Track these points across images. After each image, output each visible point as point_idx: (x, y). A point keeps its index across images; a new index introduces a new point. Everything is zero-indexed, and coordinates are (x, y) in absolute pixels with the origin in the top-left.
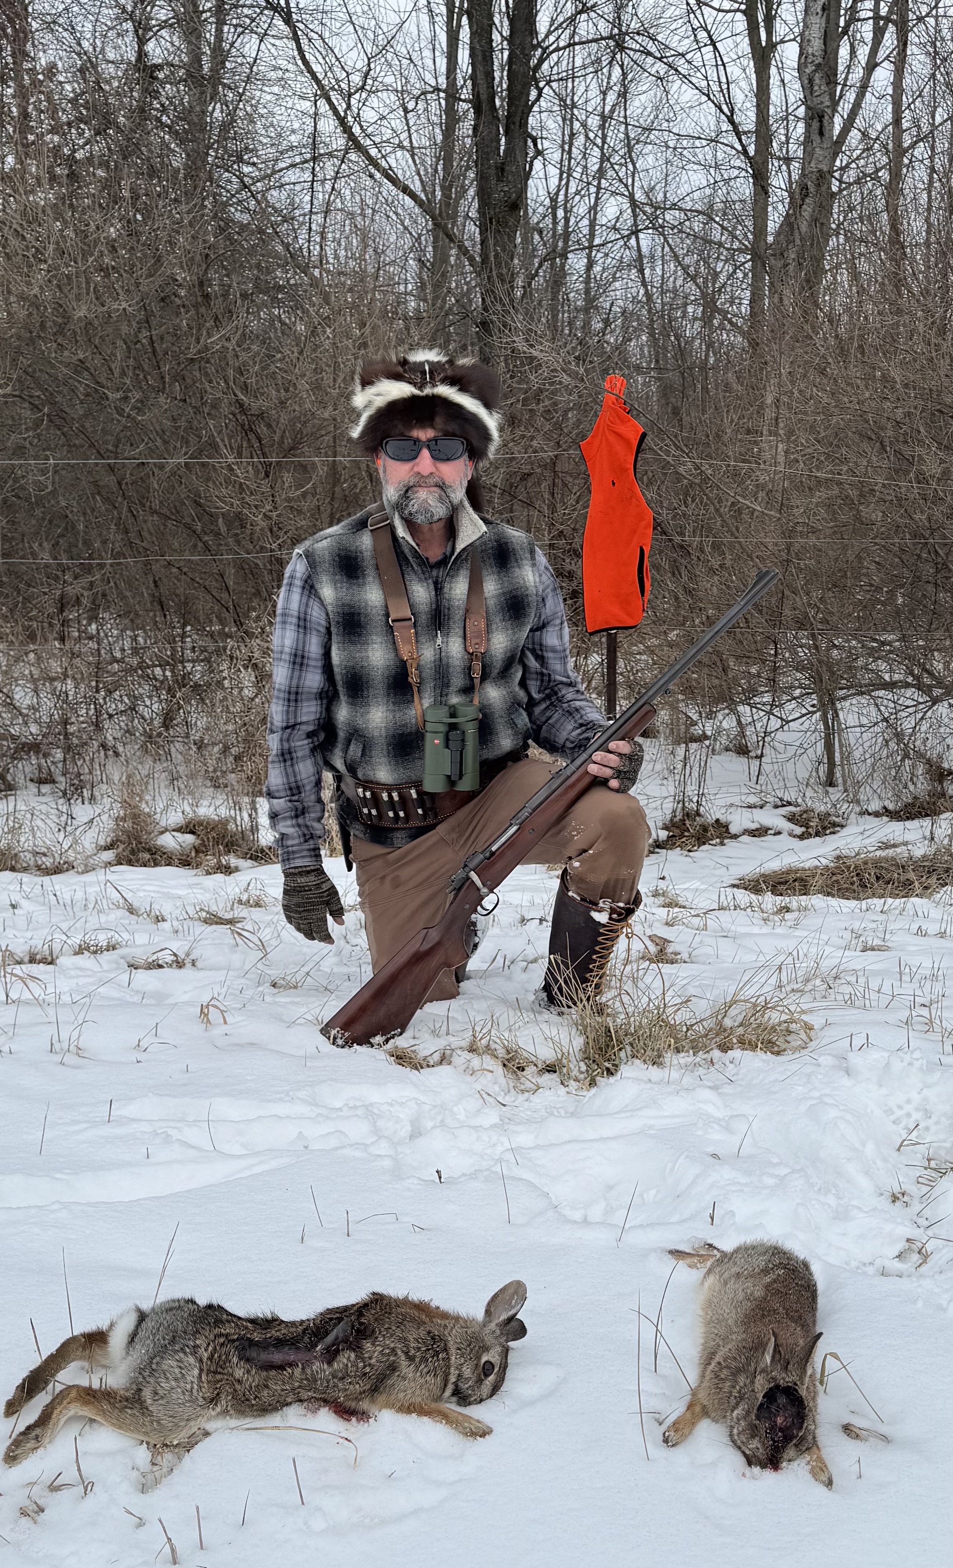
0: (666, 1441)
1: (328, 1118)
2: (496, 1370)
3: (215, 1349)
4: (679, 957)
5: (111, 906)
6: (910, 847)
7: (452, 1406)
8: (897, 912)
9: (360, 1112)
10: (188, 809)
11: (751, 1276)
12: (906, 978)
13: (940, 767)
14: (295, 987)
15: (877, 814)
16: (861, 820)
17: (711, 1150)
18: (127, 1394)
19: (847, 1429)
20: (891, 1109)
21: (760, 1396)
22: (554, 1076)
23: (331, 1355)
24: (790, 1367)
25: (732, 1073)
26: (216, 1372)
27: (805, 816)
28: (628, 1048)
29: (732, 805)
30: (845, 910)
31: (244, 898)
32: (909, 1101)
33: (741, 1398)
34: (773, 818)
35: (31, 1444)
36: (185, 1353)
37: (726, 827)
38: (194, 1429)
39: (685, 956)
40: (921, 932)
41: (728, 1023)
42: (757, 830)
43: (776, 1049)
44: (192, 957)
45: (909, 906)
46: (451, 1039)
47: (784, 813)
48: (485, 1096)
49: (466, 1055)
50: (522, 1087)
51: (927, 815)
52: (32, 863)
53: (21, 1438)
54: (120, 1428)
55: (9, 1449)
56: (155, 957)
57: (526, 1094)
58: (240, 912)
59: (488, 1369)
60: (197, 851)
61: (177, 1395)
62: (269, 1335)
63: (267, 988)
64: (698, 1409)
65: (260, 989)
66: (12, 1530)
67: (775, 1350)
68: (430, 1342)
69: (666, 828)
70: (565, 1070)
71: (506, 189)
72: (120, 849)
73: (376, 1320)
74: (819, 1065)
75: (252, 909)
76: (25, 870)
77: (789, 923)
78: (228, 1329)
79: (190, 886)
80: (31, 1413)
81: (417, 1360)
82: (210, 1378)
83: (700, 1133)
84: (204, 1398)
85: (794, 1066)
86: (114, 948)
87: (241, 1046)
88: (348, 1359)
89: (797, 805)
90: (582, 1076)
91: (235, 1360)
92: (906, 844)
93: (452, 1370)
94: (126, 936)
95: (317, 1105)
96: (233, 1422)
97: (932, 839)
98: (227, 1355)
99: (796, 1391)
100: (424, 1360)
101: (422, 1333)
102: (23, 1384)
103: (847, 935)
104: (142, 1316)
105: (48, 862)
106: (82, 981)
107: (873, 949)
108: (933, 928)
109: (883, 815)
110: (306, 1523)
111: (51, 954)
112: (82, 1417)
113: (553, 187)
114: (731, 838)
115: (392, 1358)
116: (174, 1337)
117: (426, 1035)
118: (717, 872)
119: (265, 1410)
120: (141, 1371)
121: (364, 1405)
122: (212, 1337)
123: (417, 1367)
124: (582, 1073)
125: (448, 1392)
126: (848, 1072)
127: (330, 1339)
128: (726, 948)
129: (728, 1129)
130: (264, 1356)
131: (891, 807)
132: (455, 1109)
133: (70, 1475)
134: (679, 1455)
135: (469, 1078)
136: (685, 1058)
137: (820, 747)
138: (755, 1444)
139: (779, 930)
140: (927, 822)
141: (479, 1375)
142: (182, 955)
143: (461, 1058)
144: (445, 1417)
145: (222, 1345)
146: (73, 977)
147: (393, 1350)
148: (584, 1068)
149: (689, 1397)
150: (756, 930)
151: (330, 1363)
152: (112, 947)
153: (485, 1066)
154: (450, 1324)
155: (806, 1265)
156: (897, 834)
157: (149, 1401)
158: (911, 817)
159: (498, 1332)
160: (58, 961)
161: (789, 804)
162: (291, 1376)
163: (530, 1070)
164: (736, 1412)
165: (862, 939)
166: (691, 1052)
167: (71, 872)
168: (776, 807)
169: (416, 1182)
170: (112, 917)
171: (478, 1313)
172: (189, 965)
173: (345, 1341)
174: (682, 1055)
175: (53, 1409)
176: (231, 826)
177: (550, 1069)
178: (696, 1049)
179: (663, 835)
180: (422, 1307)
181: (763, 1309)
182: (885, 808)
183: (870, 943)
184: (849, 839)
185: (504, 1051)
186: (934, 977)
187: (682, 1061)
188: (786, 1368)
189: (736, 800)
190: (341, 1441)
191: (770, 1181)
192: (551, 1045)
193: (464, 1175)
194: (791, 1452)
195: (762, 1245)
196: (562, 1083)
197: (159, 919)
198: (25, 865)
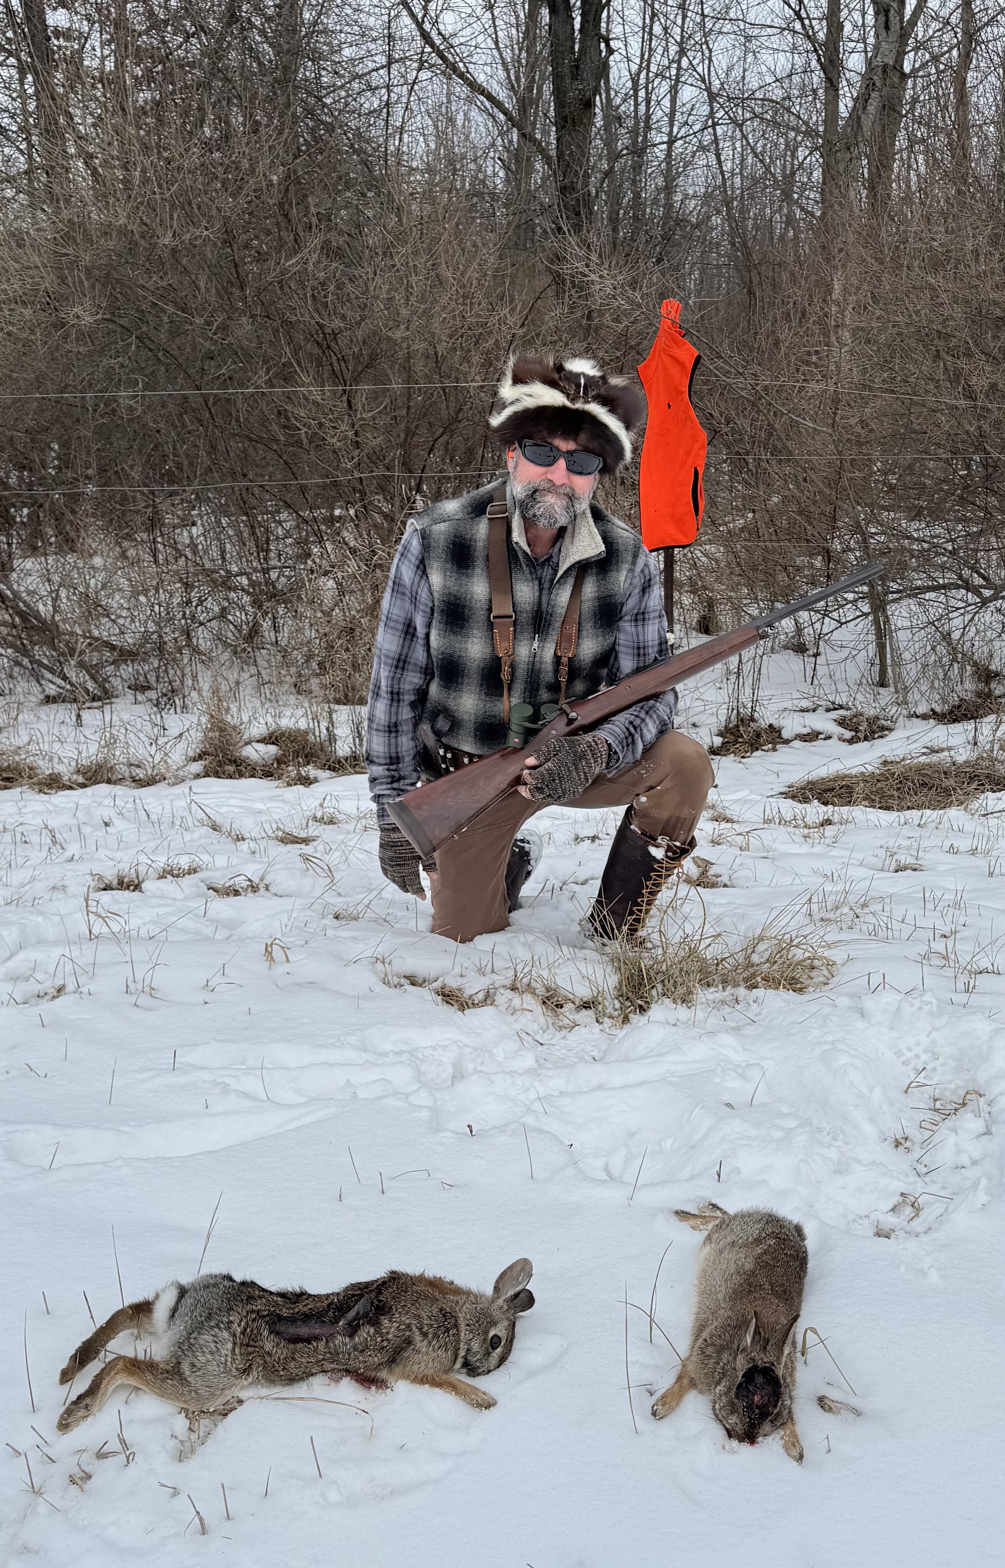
0: (654, 1414)
1: (375, 1064)
2: (503, 1343)
3: (247, 1324)
4: (719, 879)
5: (197, 823)
6: (952, 753)
7: (463, 1378)
8: (934, 825)
9: (405, 1058)
10: (270, 720)
11: (745, 1246)
12: (930, 906)
13: (987, 669)
14: (356, 919)
15: (924, 717)
16: (908, 723)
17: (726, 1098)
18: (168, 1367)
19: (822, 1402)
20: (900, 1051)
21: (740, 1374)
22: (590, 1013)
23: (353, 1329)
24: (769, 1347)
25: (755, 1012)
26: (248, 1345)
27: (854, 720)
28: (660, 987)
29: (785, 709)
30: (883, 824)
31: (319, 815)
32: (918, 1044)
33: (724, 1375)
34: (823, 722)
35: (81, 1413)
36: (220, 1329)
37: (779, 731)
38: (229, 1397)
39: (725, 879)
40: (953, 850)
41: (755, 958)
42: (808, 734)
43: (799, 986)
44: (266, 882)
45: (945, 819)
46: (495, 977)
47: (835, 717)
48: (524, 1035)
49: (509, 994)
50: (561, 1024)
51: (972, 718)
52: (127, 775)
53: (73, 1407)
54: (162, 1396)
55: (62, 1418)
56: (231, 882)
57: (564, 1032)
58: (314, 830)
59: (495, 1342)
60: (279, 763)
61: (213, 1368)
62: (297, 1310)
63: (329, 921)
64: (685, 1381)
65: (324, 922)
66: (62, 1497)
67: (755, 1332)
68: (442, 1319)
69: (720, 734)
70: (600, 1007)
71: (581, 87)
72: (207, 762)
73: (393, 1298)
74: (836, 1006)
75: (326, 827)
76: (120, 781)
77: (828, 841)
78: (258, 1305)
79: (271, 799)
80: (82, 1383)
81: (430, 1336)
82: (243, 1351)
83: (717, 1080)
84: (237, 1369)
85: (813, 1008)
86: (195, 871)
87: (301, 985)
88: (368, 1333)
89: (848, 709)
90: (616, 1013)
91: (266, 1333)
92: (949, 749)
93: (462, 1345)
94: (206, 858)
95: (366, 1050)
96: (264, 1392)
97: (975, 744)
98: (258, 1329)
99: (773, 1371)
100: (436, 1336)
101: (435, 1311)
102: (76, 1355)
103: (882, 853)
104: (183, 1292)
105: (140, 774)
106: (163, 910)
107: (905, 868)
108: (964, 844)
109: (929, 717)
110: (322, 1495)
111: (138, 877)
112: (128, 1386)
113: (634, 68)
114: (783, 743)
115: (407, 1333)
116: (210, 1314)
117: (473, 974)
118: (768, 779)
119: (292, 1380)
120: (180, 1345)
121: (383, 1374)
122: (245, 1313)
123: (430, 1343)
124: (616, 1010)
125: (458, 1365)
126: (862, 1014)
127: (351, 1314)
128: (764, 870)
129: (743, 1076)
130: (293, 1330)
131: (938, 709)
132: (495, 1051)
133: (114, 1445)
134: (666, 1428)
135: (510, 1019)
136: (713, 994)
137: (872, 649)
138: (733, 1419)
139: (818, 849)
140: (970, 725)
141: (487, 1349)
142: (256, 880)
143: (503, 997)
144: (453, 1387)
145: (254, 1320)
146: (153, 907)
147: (409, 1326)
148: (618, 1006)
149: (679, 1368)
150: (795, 849)
151: (351, 1336)
152: (193, 871)
153: (525, 1006)
154: (461, 1299)
155: (799, 1229)
156: (942, 739)
157: (187, 1373)
158: (955, 721)
159: (506, 1307)
160: (143, 886)
161: (841, 707)
162: (316, 1349)
163: (569, 1006)
164: (719, 1388)
165: (895, 857)
166: (720, 987)
167: (162, 784)
168: (828, 710)
169: (449, 1135)
170: (196, 835)
171: (488, 1290)
172: (262, 891)
173: (366, 1315)
174: (712, 989)
175: (102, 1379)
176: (311, 738)
177: (586, 1005)
178: (725, 982)
179: (718, 741)
180: (436, 1284)
181: (750, 1285)
182: (932, 710)
183: (903, 862)
184: (894, 746)
185: (543, 989)
186: (957, 905)
187: (710, 997)
188: (765, 1348)
189: (788, 705)
190: (360, 1412)
191: (778, 1134)
192: (587, 984)
193: (494, 1127)
194: (767, 1427)
195: (758, 1213)
196: (598, 1021)
197: (240, 838)
198: (120, 776)
